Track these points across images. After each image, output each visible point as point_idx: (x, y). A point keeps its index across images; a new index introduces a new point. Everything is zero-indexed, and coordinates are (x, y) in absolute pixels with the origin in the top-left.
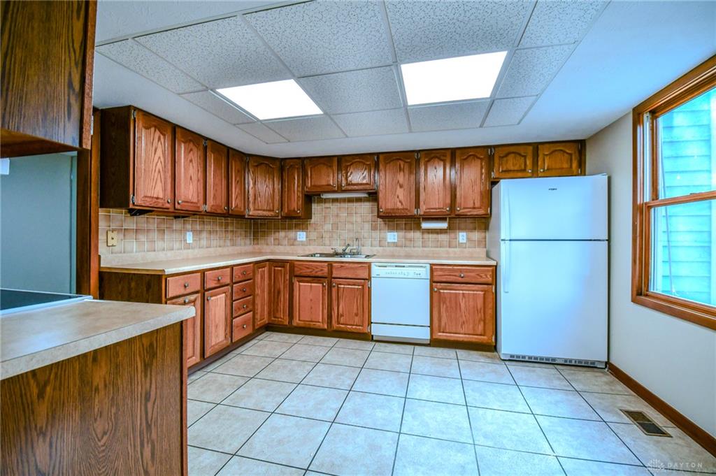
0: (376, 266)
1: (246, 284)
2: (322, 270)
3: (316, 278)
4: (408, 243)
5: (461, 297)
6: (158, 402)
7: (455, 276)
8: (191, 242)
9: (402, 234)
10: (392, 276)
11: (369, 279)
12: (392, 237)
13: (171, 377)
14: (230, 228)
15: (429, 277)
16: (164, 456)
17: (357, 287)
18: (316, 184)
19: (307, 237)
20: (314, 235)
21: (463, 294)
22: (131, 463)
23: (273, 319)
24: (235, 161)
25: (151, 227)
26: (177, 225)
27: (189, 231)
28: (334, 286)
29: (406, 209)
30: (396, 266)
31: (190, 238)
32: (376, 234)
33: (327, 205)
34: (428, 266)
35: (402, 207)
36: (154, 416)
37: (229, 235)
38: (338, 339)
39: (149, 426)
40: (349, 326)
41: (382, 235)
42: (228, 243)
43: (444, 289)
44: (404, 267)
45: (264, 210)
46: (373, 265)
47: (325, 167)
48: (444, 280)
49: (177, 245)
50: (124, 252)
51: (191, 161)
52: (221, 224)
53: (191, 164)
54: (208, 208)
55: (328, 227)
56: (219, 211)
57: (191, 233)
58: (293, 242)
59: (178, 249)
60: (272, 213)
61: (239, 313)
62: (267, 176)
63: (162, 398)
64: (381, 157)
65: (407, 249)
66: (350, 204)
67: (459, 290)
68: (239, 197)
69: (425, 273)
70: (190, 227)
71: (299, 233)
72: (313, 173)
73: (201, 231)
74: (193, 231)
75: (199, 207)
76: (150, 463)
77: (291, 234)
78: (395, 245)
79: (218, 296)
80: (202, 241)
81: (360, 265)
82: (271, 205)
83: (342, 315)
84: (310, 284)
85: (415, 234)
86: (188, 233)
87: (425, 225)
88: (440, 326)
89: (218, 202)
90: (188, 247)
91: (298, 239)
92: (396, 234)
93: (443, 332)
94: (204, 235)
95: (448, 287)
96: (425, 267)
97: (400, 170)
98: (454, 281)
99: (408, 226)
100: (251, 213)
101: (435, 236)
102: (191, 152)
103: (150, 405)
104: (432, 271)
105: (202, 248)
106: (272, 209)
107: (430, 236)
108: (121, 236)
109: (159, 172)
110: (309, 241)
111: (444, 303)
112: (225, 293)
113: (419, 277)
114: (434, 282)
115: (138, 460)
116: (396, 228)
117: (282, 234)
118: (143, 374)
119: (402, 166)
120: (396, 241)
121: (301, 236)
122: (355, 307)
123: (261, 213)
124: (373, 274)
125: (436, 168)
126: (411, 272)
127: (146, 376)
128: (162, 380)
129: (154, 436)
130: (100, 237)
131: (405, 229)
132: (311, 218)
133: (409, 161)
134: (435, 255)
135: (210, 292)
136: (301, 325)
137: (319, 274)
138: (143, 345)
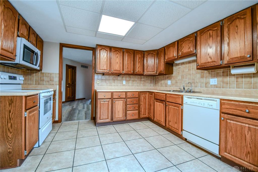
0: (187, 97)
1: (134, 99)
2: (163, 97)
3: (161, 101)
4: (225, 85)
5: (247, 130)
6: (13, 114)
7: (241, 110)
8: (125, 84)
9: (221, 79)
10: (194, 104)
11: (182, 104)
12: (214, 81)
13: (19, 109)
14: (143, 79)
15: (219, 108)
16: (15, 129)
17: (176, 108)
18: (169, 57)
19: (171, 83)
20: (174, 82)
21: (249, 127)
22: (4, 125)
23: (149, 116)
24: (138, 54)
25: (110, 79)
26: (119, 78)
27: (124, 80)
28: (167, 106)
29: (214, 61)
30: (197, 99)
31: (124, 82)
32: (204, 80)
33: (179, 67)
34: (218, 101)
35: (211, 61)
36: (12, 117)
37: (142, 82)
38: (169, 133)
39: (10, 119)
40: (173, 128)
41: (207, 80)
42: (142, 85)
43: (231, 120)
44: (202, 99)
45: (150, 72)
46: (184, 97)
47: (172, 48)
48: (231, 113)
49: (119, 85)
50: (102, 86)
51: (117, 57)
52: (138, 78)
53: (117, 58)
54: (124, 72)
55: (180, 77)
56: (129, 73)
57: (125, 81)
58: (166, 85)
59: (120, 86)
60: (154, 73)
61: (130, 109)
62: (152, 57)
63: (15, 114)
64: (198, 33)
65: (224, 89)
66: (190, 64)
67: (246, 123)
68: (140, 67)
69: (216, 105)
70: (125, 79)
71: (168, 81)
72: (168, 52)
73: (129, 80)
74: (126, 80)
75: (121, 72)
76: (10, 128)
77: (166, 81)
78: (215, 86)
79: (119, 102)
80: (130, 84)
81: (177, 96)
82: (153, 69)
83: (170, 122)
84: (159, 103)
85: (231, 78)
86: (124, 81)
87: (234, 71)
88: (226, 148)
89: (129, 70)
90: (124, 85)
91: (168, 84)
92: (216, 79)
93: (229, 154)
94: (131, 82)
95: (235, 119)
96: (216, 101)
97: (210, 37)
98: (240, 115)
99: (225, 74)
100: (145, 73)
101: (248, 79)
102: (118, 54)
103: (11, 114)
104: (221, 104)
105: (129, 86)
106: (154, 71)
107: (244, 79)
108: (101, 81)
109: (105, 62)
110: (172, 84)
111: (231, 131)
112: (123, 101)
113: (211, 107)
114: (223, 113)
115: (6, 125)
116: (217, 75)
117: (163, 82)
118: (9, 106)
119: (211, 34)
120: (216, 84)
121: (169, 82)
122: (175, 119)
123: (149, 73)
124: (184, 102)
125: (237, 27)
126: (206, 103)
127: (10, 106)
128: (15, 109)
129: (12, 122)
130: (95, 81)
131: (223, 76)
132: (173, 74)
133: (216, 28)
134: (247, 94)
135: (116, 99)
136: (157, 121)
137: (162, 99)
138: (9, 99)
